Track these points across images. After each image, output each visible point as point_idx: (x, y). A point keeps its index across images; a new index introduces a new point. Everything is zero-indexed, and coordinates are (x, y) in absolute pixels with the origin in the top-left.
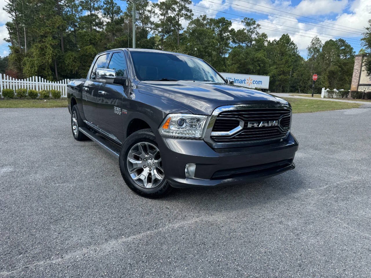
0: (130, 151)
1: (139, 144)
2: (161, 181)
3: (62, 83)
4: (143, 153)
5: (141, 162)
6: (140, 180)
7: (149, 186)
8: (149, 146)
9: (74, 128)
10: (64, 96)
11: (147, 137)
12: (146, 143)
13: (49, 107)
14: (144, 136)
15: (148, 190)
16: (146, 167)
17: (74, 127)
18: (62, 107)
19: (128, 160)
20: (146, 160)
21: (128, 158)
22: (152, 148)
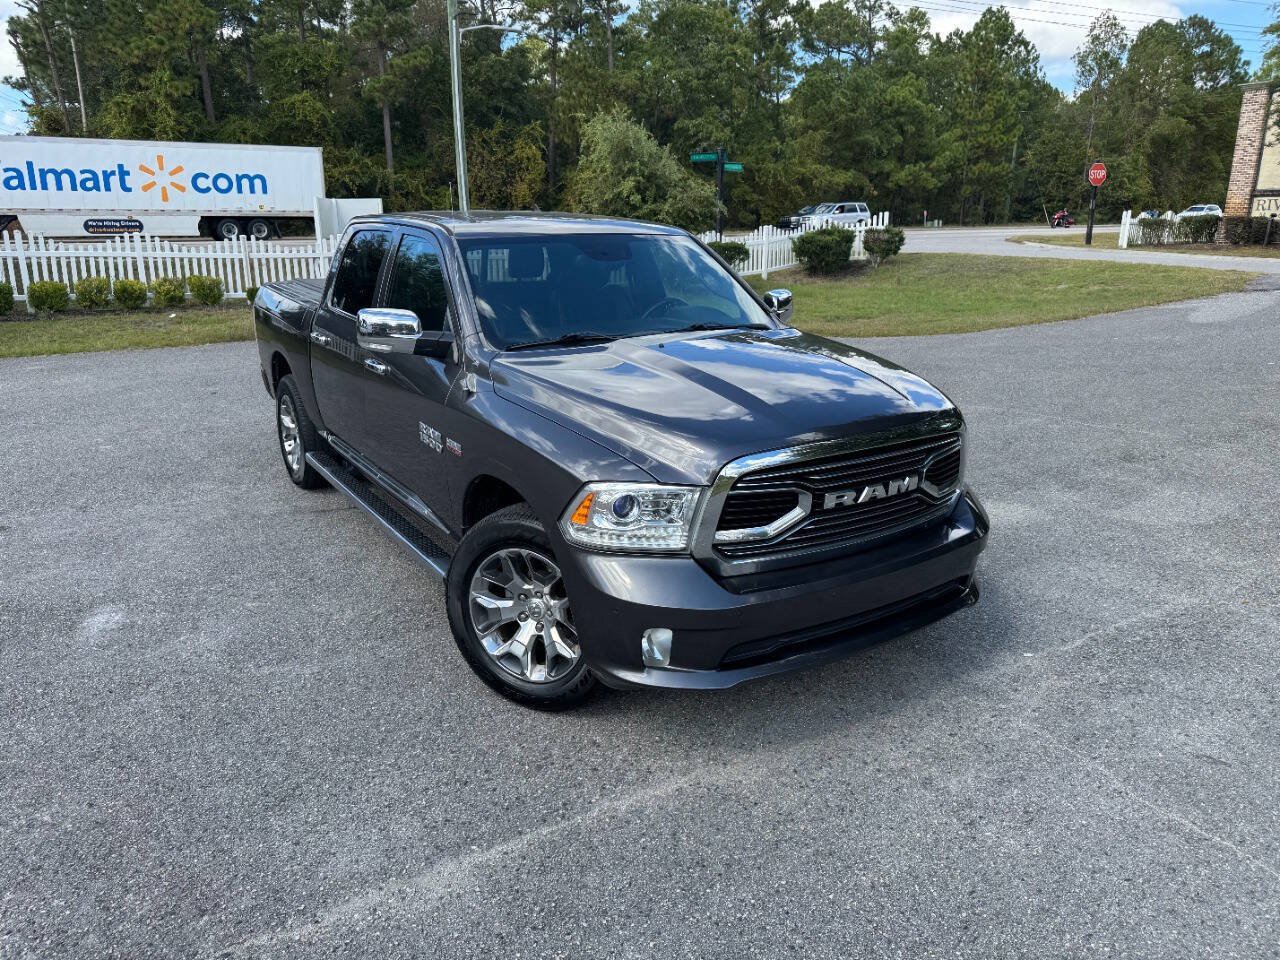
0: (477, 574)
1: (503, 553)
2: (574, 663)
3: (223, 250)
4: (517, 579)
5: (509, 603)
6: (510, 657)
7: (538, 674)
8: (533, 559)
9: (288, 449)
10: (232, 294)
11: (527, 535)
12: (525, 552)
13: (189, 344)
15: (534, 686)
16: (527, 617)
17: (286, 444)
18: (233, 339)
19: (471, 598)
20: (527, 597)
21: (473, 593)
22: (539, 565)
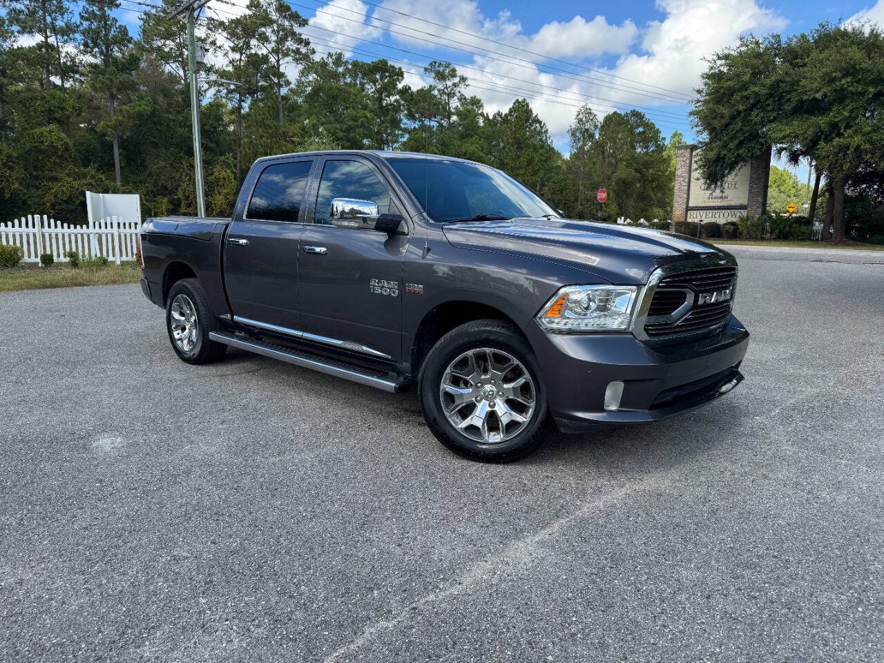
0: (448, 371)
1: (470, 353)
2: (526, 425)
3: (20, 226)
5: (471, 390)
6: (472, 429)
7: (495, 438)
8: (495, 355)
9: (177, 337)
10: (26, 259)
11: (492, 337)
12: (488, 350)
14: (485, 336)
15: (492, 446)
16: (481, 399)
17: (175, 333)
19: (441, 388)
20: (482, 386)
21: (443, 385)
